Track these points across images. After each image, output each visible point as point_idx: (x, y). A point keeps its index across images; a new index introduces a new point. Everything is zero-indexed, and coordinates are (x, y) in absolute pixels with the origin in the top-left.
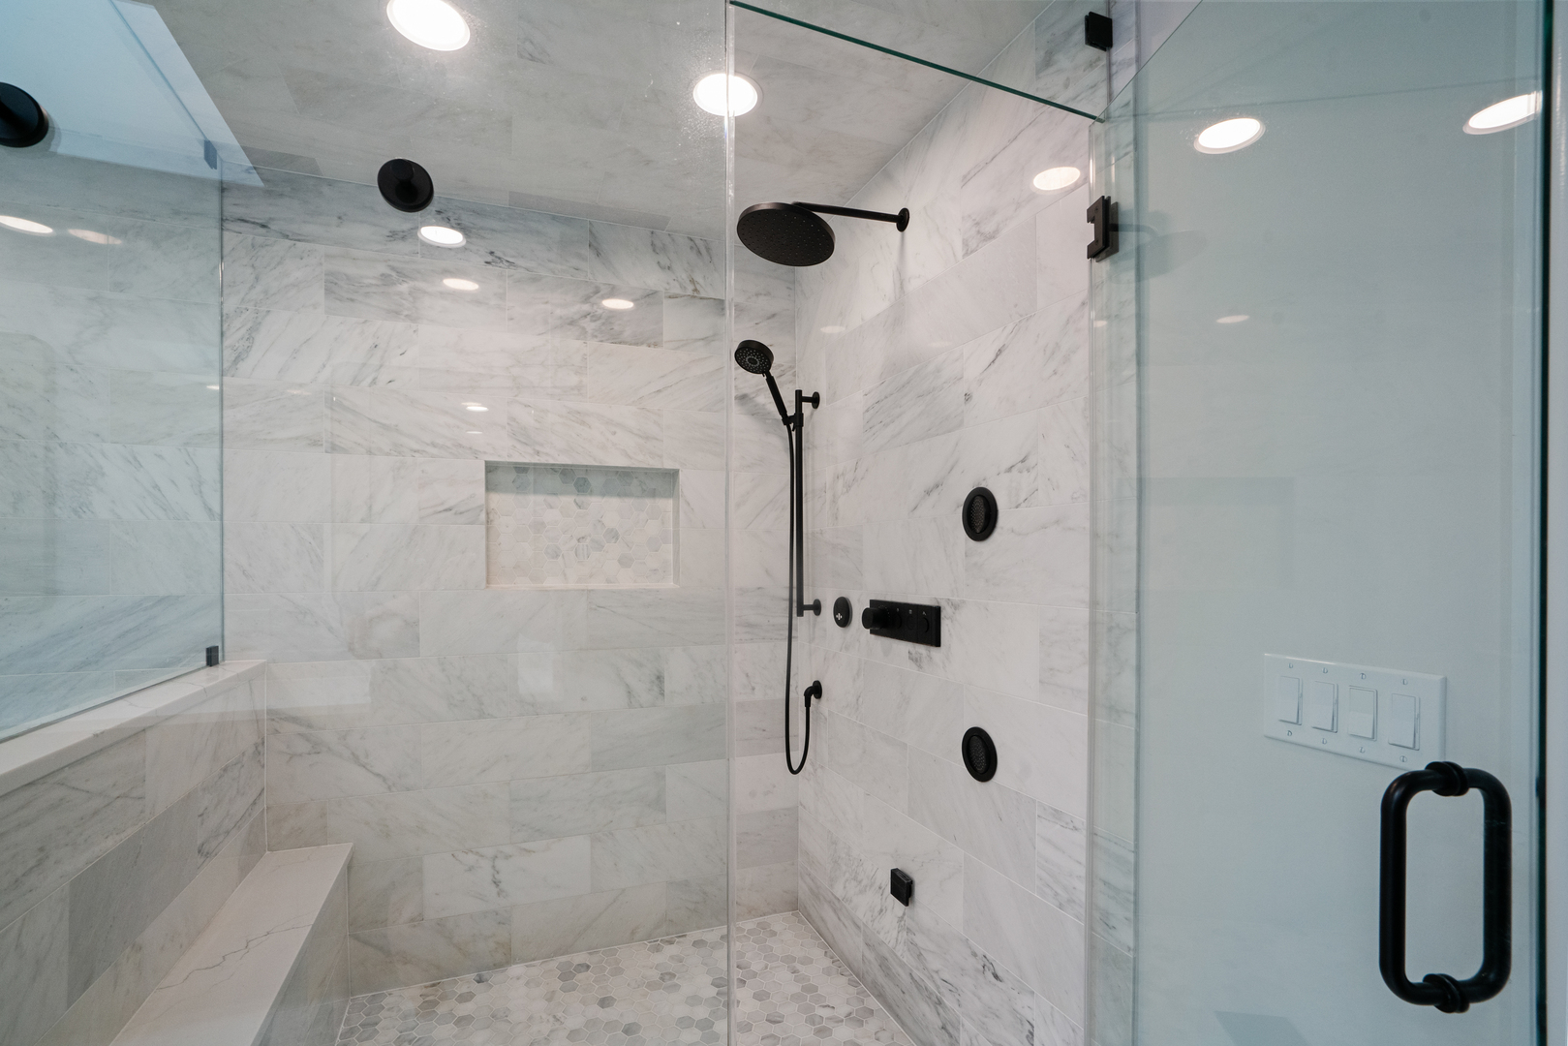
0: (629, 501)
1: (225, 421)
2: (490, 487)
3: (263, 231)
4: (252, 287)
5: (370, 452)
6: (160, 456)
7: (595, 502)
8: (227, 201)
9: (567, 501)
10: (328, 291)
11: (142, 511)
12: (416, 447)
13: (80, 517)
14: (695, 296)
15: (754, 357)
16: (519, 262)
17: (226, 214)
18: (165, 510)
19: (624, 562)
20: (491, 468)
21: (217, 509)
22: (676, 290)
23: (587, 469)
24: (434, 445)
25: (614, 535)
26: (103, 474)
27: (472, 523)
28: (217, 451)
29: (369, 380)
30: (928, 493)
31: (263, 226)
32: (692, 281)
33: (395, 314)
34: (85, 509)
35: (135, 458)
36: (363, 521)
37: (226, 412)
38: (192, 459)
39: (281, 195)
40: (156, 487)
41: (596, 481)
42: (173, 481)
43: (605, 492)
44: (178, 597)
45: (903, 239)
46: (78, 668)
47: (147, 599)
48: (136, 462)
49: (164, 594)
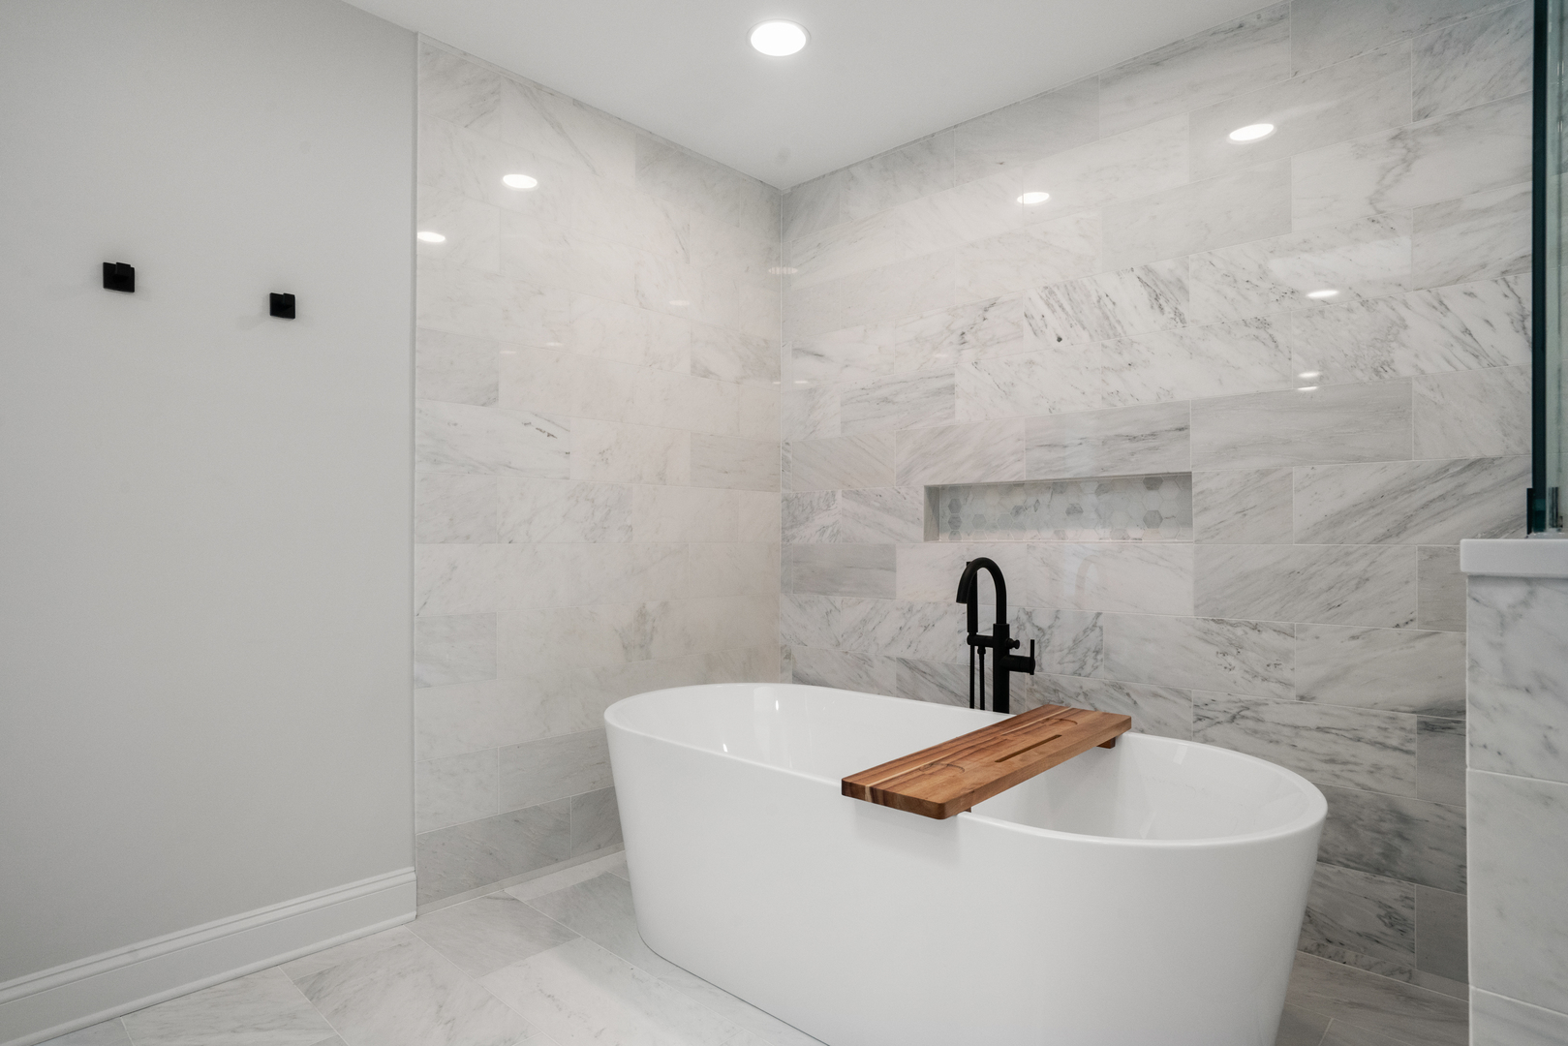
6: (1471, 294)
11: (1448, 362)
13: (1381, 377)
18: (1477, 357)
26: (1406, 327)
34: (1387, 368)
35: (1441, 303)
38: (1512, 291)
40: (1467, 331)
42: (1488, 322)
44: (1493, 459)
46: (1378, 540)
47: (1454, 463)
48: (1442, 306)
49: (1473, 455)
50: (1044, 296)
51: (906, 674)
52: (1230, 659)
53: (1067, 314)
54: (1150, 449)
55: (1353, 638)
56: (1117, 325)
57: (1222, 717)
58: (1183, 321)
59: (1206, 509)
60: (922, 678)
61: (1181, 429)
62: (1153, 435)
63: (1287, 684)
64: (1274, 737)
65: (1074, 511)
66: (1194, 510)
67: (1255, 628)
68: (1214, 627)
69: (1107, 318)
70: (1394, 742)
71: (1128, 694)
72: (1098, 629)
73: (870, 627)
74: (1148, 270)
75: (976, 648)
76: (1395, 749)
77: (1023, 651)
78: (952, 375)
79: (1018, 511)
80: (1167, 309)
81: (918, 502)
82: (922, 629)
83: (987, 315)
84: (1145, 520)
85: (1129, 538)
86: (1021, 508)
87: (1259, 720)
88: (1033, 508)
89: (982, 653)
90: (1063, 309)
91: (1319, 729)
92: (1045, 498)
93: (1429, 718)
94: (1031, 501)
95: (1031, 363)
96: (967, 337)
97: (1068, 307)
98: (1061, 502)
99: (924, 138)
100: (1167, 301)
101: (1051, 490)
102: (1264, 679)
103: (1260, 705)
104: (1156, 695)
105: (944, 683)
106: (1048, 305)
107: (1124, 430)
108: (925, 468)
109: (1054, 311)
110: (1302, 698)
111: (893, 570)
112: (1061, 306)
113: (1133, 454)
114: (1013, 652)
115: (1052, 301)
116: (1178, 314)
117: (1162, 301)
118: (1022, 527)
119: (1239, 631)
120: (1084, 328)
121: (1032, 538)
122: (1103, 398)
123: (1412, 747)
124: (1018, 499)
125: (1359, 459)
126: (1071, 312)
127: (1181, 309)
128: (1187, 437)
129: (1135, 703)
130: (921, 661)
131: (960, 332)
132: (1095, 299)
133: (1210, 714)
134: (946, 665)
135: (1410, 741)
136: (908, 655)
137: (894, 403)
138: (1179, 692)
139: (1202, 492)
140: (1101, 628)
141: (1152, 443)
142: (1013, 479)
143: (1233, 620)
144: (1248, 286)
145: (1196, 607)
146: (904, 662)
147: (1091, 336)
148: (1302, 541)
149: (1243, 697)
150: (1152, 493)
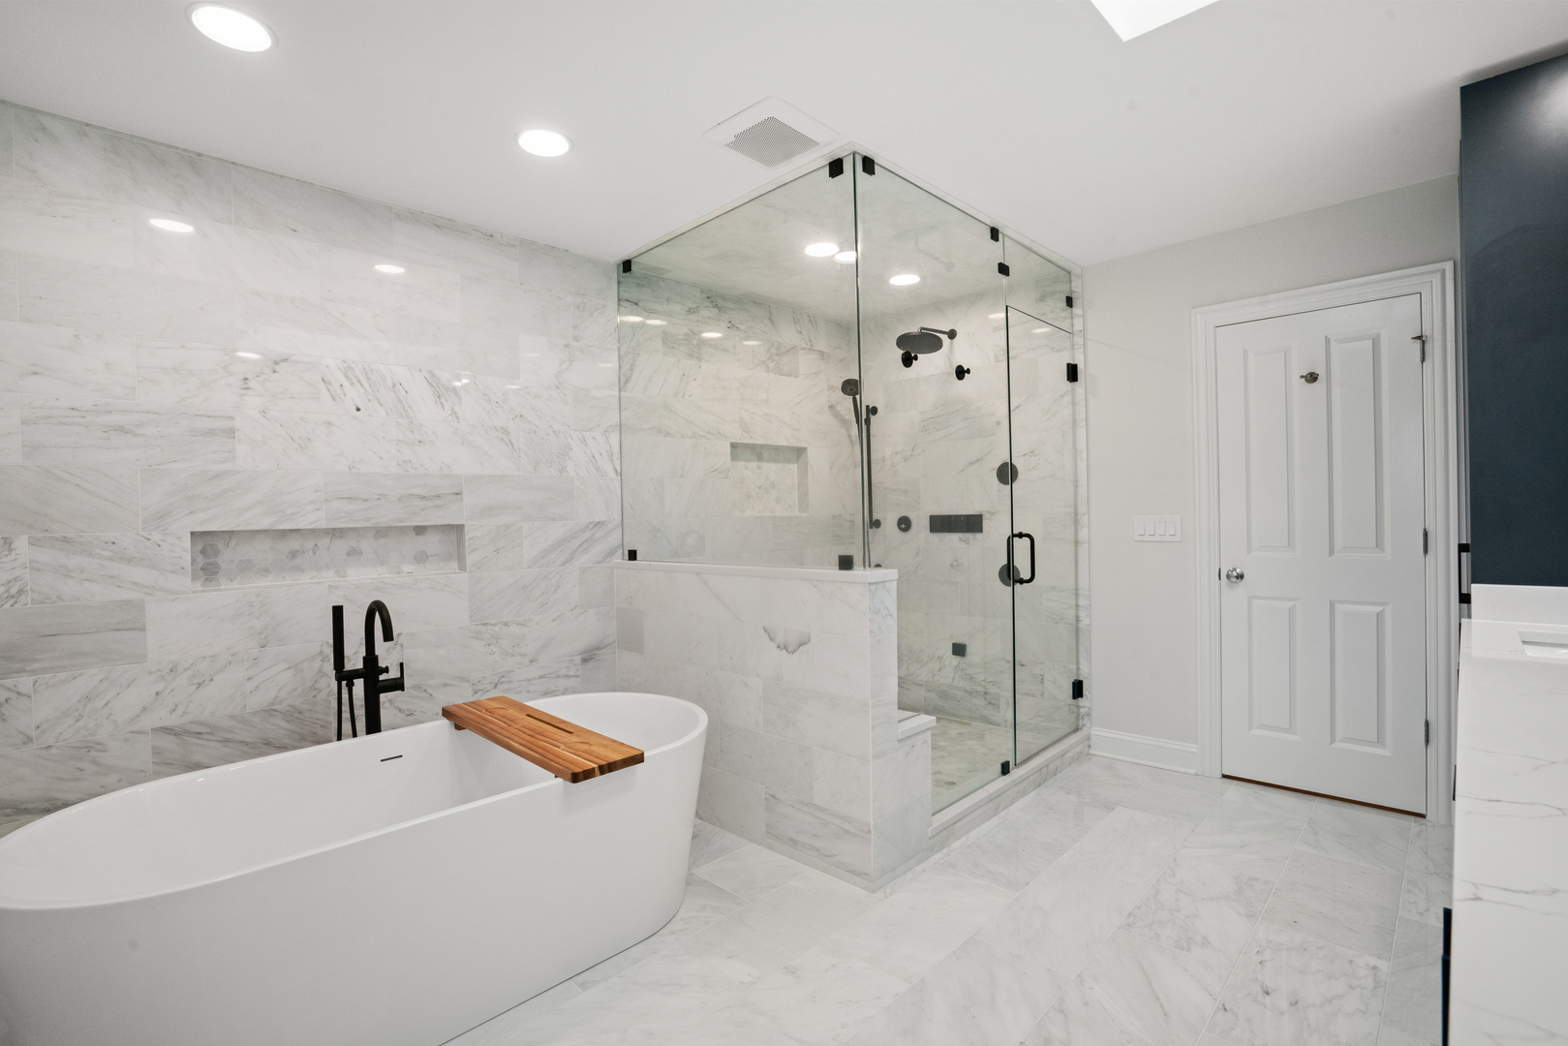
0: (779, 465)
1: (622, 417)
2: (734, 457)
3: (636, 306)
4: (632, 340)
5: (682, 437)
6: (595, 439)
7: (765, 465)
8: (621, 289)
9: (753, 465)
10: (664, 343)
11: (587, 471)
12: (702, 434)
13: (562, 475)
14: (811, 349)
15: (851, 387)
16: (741, 327)
17: (621, 297)
18: (597, 470)
19: (778, 501)
20: (734, 446)
21: (619, 470)
22: (804, 345)
23: (762, 446)
24: (709, 433)
25: (773, 485)
26: (571, 449)
27: (726, 478)
28: (618, 435)
29: (681, 395)
30: (972, 463)
31: (636, 304)
32: (810, 340)
33: (691, 356)
34: (564, 470)
36: (681, 477)
37: (622, 412)
38: (608, 440)
39: (643, 286)
40: (593, 457)
41: (766, 454)
42: (600, 453)
43: (770, 460)
44: (604, 522)
45: (951, 344)
46: (563, 565)
47: (591, 523)
48: (584, 441)
49: (597, 520)
50: (342, 369)
51: (169, 743)
52: (492, 648)
53: (365, 389)
54: (436, 506)
55: (554, 620)
56: (408, 409)
57: (489, 687)
58: (457, 418)
59: (475, 550)
60: (196, 741)
61: (458, 494)
62: (438, 496)
63: (523, 655)
64: (518, 689)
65: (354, 553)
66: (467, 551)
67: (506, 624)
68: (483, 628)
69: (401, 402)
70: (572, 673)
71: (425, 691)
72: (399, 647)
73: (99, 703)
74: (433, 376)
75: (344, 683)
76: (573, 676)
77: (394, 674)
78: (231, 418)
79: (294, 554)
80: (446, 407)
81: (183, 550)
82: (194, 688)
83: (277, 368)
84: (415, 558)
85: (403, 572)
86: (298, 551)
87: (510, 682)
88: (311, 552)
89: (350, 686)
90: (361, 384)
91: (541, 677)
92: (324, 542)
93: (585, 656)
94: (309, 545)
95: (329, 424)
96: (251, 384)
97: (366, 385)
98: (341, 546)
99: (185, 150)
100: (447, 401)
101: (330, 536)
102: (512, 655)
103: (509, 672)
104: (446, 685)
105: (228, 736)
106: (347, 377)
107: (415, 491)
108: (191, 513)
109: (352, 384)
110: (532, 661)
111: (143, 629)
112: (359, 381)
113: (423, 510)
114: (382, 677)
115: (350, 375)
116: (454, 412)
117: (443, 400)
118: (299, 569)
119: (497, 628)
120: (381, 405)
121: (311, 579)
122: (398, 464)
123: (579, 673)
124: (294, 544)
125: (554, 519)
126: (368, 389)
127: (457, 409)
128: (462, 499)
129: (431, 695)
130: (191, 723)
131: (242, 377)
132: (390, 384)
133: (482, 687)
134: (232, 717)
135: (578, 670)
136: (173, 721)
137: (136, 435)
138: (462, 679)
139: (472, 538)
140: (402, 645)
141: (437, 502)
142: (311, 527)
143: (493, 622)
144: (497, 405)
145: (470, 617)
146: (166, 730)
147: (387, 413)
148: (529, 567)
149: (501, 670)
150: (420, 538)
